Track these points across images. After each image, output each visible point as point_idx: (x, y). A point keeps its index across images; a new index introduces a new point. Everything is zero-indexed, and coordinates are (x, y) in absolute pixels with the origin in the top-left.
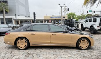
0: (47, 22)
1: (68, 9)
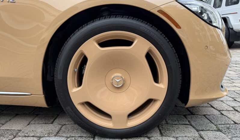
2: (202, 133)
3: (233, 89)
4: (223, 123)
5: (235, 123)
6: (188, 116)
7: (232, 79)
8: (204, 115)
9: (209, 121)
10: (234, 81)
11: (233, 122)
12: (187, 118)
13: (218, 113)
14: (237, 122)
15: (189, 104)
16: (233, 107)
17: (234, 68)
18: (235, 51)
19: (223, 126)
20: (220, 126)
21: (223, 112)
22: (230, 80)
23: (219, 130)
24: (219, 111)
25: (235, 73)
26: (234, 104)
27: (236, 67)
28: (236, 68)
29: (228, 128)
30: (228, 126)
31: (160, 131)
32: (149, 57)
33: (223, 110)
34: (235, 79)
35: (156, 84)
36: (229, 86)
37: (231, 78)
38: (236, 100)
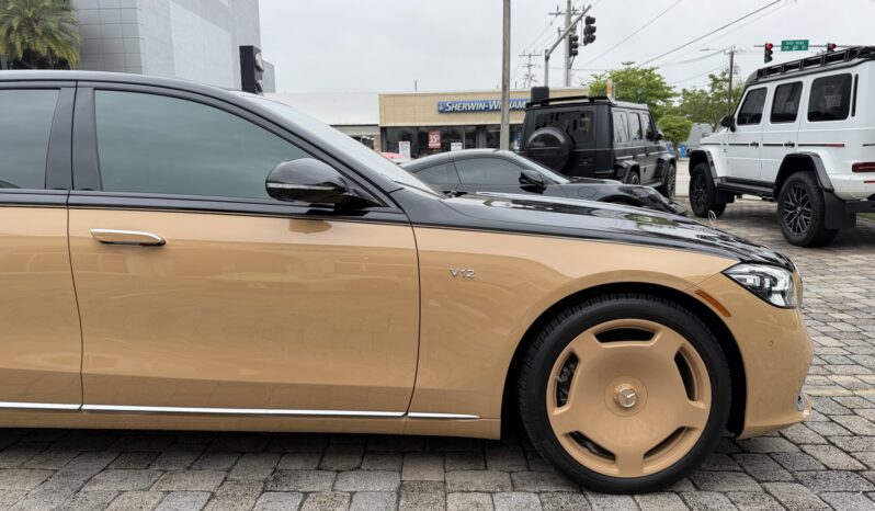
0: (405, 147)
1: (590, 21)
2: (768, 485)
3: (827, 392)
4: (805, 468)
5: (828, 469)
6: (736, 456)
7: (829, 363)
8: (768, 454)
9: (778, 466)
10: (832, 368)
11: (823, 467)
12: (735, 460)
13: (796, 449)
14: (831, 466)
15: (744, 435)
16: (825, 437)
17: (835, 325)
18: (841, 260)
19: (804, 473)
20: (800, 474)
21: (805, 448)
22: (822, 366)
23: (797, 481)
24: (798, 445)
25: (837, 343)
26: (828, 430)
27: (842, 321)
28: (840, 326)
29: (814, 478)
30: (814, 473)
31: (692, 482)
32: (680, 360)
33: (805, 444)
34: (837, 362)
35: (691, 403)
36: (821, 383)
37: (827, 358)
38: (833, 421)
